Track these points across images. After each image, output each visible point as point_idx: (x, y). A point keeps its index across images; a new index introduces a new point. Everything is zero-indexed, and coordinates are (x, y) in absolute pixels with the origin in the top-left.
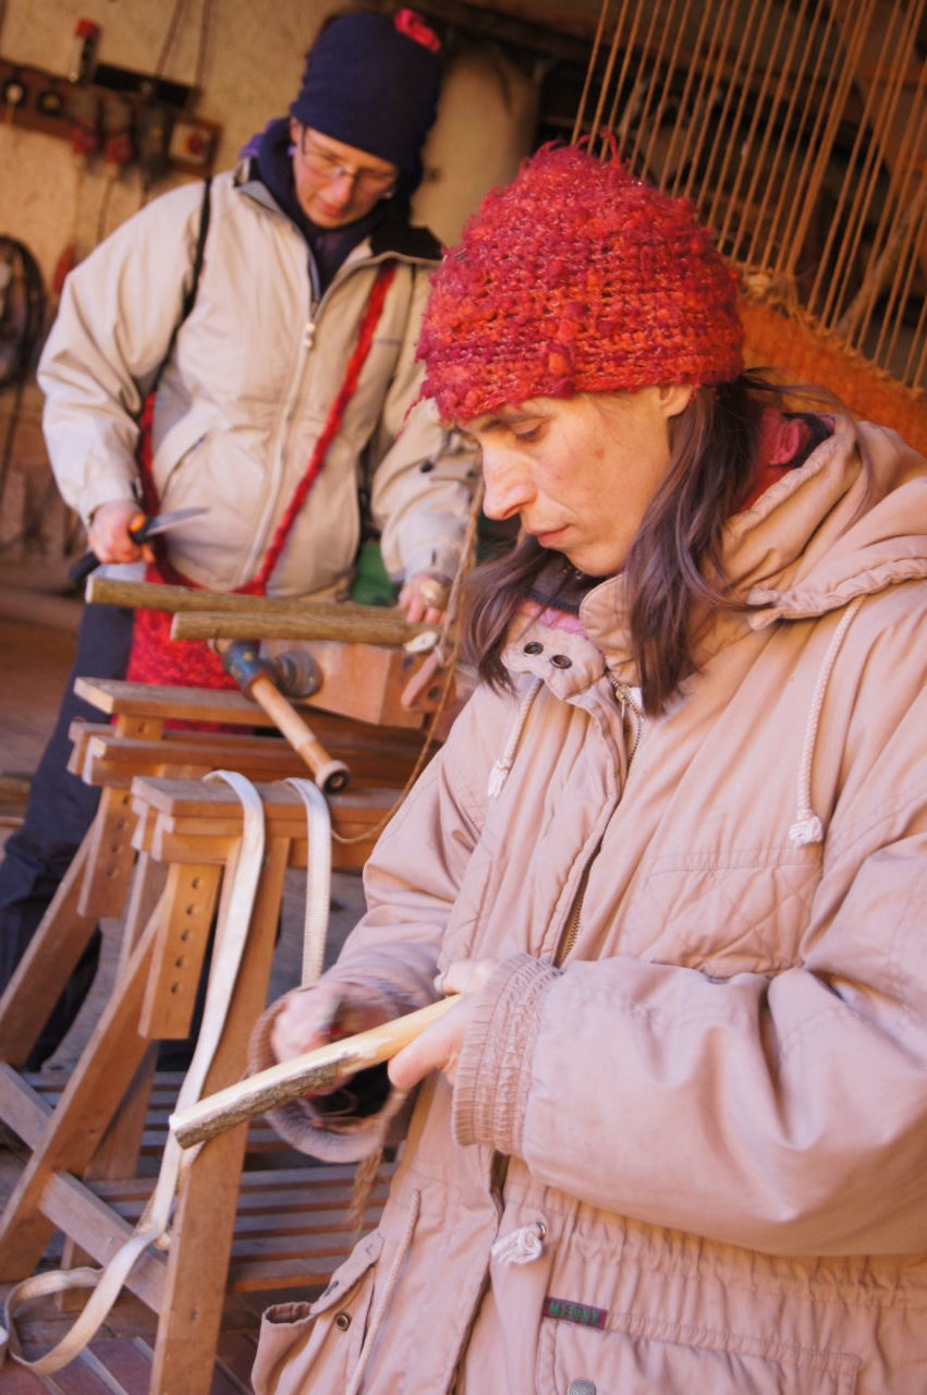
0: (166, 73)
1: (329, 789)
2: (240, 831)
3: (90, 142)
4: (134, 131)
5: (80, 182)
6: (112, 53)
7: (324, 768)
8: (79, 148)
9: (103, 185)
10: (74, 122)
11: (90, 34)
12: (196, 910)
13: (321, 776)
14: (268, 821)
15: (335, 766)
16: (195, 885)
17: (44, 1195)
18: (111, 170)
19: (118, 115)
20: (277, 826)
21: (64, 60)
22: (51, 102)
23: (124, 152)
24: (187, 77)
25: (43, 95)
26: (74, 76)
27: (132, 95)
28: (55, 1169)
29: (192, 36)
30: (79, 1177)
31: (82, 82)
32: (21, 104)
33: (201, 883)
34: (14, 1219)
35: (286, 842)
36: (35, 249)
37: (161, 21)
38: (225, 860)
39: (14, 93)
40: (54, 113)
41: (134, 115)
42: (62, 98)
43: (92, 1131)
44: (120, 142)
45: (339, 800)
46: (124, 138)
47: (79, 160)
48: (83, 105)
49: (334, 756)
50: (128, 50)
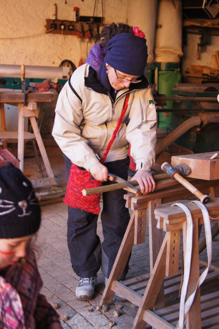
0: (95, 16)
1: (204, 203)
2: (186, 220)
3: (81, 35)
4: (91, 30)
5: (81, 44)
6: (82, 14)
7: (202, 197)
8: (79, 37)
9: (86, 44)
10: (77, 31)
11: (77, 10)
12: (176, 241)
13: (202, 200)
14: (192, 215)
15: (205, 196)
16: (175, 235)
17: (144, 316)
18: (87, 40)
19: (86, 27)
20: (194, 216)
21: (72, 17)
22: (71, 27)
23: (89, 35)
24: (100, 15)
25: (69, 26)
26: (75, 21)
27: (88, 22)
28: (146, 309)
29: (100, 5)
30: (152, 310)
31: (77, 22)
32: (64, 29)
33: (176, 234)
34: (137, 323)
35: (197, 220)
36: (73, 61)
37: (92, 4)
38: (182, 227)
39: (62, 27)
40: (72, 30)
41: (90, 26)
42: (73, 26)
43: (154, 298)
44: (88, 33)
45: (208, 205)
46: (89, 32)
47: (80, 39)
48: (78, 26)
49: (204, 194)
50: (86, 12)
